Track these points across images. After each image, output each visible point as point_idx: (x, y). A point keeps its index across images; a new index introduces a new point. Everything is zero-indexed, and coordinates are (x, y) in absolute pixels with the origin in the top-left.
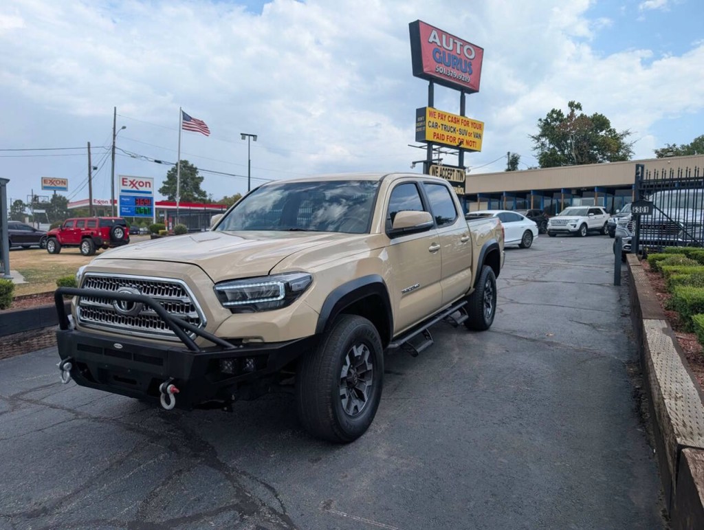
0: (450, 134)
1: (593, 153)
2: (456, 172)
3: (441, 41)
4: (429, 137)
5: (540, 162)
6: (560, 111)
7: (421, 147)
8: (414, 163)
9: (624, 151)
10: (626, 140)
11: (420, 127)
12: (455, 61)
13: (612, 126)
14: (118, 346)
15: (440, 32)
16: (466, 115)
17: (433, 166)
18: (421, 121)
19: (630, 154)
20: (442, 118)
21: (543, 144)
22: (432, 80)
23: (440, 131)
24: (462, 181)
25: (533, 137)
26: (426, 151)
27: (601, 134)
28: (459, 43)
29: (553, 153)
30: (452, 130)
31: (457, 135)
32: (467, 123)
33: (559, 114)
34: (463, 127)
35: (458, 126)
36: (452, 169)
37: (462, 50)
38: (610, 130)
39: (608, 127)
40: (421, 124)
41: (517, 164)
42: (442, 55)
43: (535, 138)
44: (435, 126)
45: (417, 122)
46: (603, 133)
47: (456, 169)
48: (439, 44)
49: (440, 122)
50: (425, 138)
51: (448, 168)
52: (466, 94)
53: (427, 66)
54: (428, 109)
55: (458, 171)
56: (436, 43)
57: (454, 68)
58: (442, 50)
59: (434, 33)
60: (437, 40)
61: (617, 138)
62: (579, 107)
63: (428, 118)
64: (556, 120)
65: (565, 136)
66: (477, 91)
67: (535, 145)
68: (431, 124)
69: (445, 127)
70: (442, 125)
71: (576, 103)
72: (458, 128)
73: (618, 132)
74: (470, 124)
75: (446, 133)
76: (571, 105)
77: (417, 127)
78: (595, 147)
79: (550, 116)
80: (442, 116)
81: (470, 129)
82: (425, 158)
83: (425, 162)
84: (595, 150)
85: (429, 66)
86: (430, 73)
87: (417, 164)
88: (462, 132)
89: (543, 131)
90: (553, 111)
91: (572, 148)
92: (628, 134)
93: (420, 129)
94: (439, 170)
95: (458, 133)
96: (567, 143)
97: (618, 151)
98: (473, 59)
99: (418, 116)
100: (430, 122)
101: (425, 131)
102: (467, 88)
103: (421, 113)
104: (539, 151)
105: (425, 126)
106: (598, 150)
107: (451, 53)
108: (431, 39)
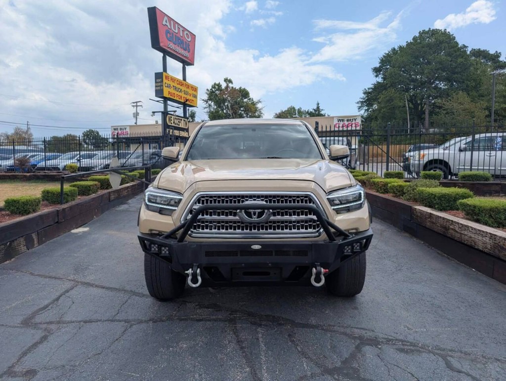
0: (179, 93)
1: (241, 113)
2: (183, 121)
3: (171, 25)
4: (166, 94)
5: (209, 117)
6: (219, 83)
7: (157, 101)
8: (154, 113)
9: (259, 113)
10: (259, 106)
11: (159, 86)
12: (179, 41)
13: (251, 96)
14: (256, 247)
15: (170, 19)
16: (187, 81)
17: (169, 115)
18: (159, 82)
19: (262, 115)
20: (173, 81)
21: (210, 105)
22: (166, 53)
23: (172, 90)
24: (187, 128)
25: (203, 100)
26: (163, 105)
27: (244, 100)
28: (181, 29)
29: (217, 112)
30: (180, 90)
31: (183, 95)
32: (188, 86)
33: (219, 85)
34: (186, 89)
35: (183, 88)
36: (181, 118)
37: (183, 34)
38: (250, 99)
39: (249, 96)
40: (159, 84)
41: (195, 117)
42: (171, 35)
43: (205, 101)
44: (169, 86)
45: (156, 82)
46: (245, 100)
47: (183, 119)
48: (169, 27)
49: (172, 84)
50: (163, 94)
51: (178, 118)
52: (186, 66)
53: (162, 42)
54: (164, 73)
55: (184, 120)
56: (167, 26)
57: (178, 46)
58: (171, 32)
59: (166, 18)
60: (168, 24)
61: (254, 104)
62: (230, 81)
63: (165, 81)
64: (218, 90)
65: (224, 101)
66: (193, 65)
67: (205, 106)
68: (166, 85)
69: (175, 88)
70: (173, 86)
71: (228, 79)
72: (183, 90)
73: (254, 100)
74: (190, 88)
75: (176, 93)
76: (226, 80)
77: (156, 86)
78: (242, 109)
79: (213, 87)
80: (173, 80)
81: (190, 91)
82: (162, 110)
83: (162, 112)
84: (242, 111)
85: (164, 42)
86: (164, 47)
87: (156, 113)
88: (186, 93)
89: (209, 97)
90: (215, 84)
91: (228, 109)
92: (260, 102)
93: (159, 88)
94: (172, 119)
95: (183, 93)
96: (225, 106)
97: (255, 113)
98: (190, 42)
99: (156, 79)
100: (166, 83)
101: (163, 90)
102: (187, 62)
103: (159, 76)
104: (207, 110)
105: (163, 86)
106: (245, 111)
107: (177, 35)
108: (164, 23)
